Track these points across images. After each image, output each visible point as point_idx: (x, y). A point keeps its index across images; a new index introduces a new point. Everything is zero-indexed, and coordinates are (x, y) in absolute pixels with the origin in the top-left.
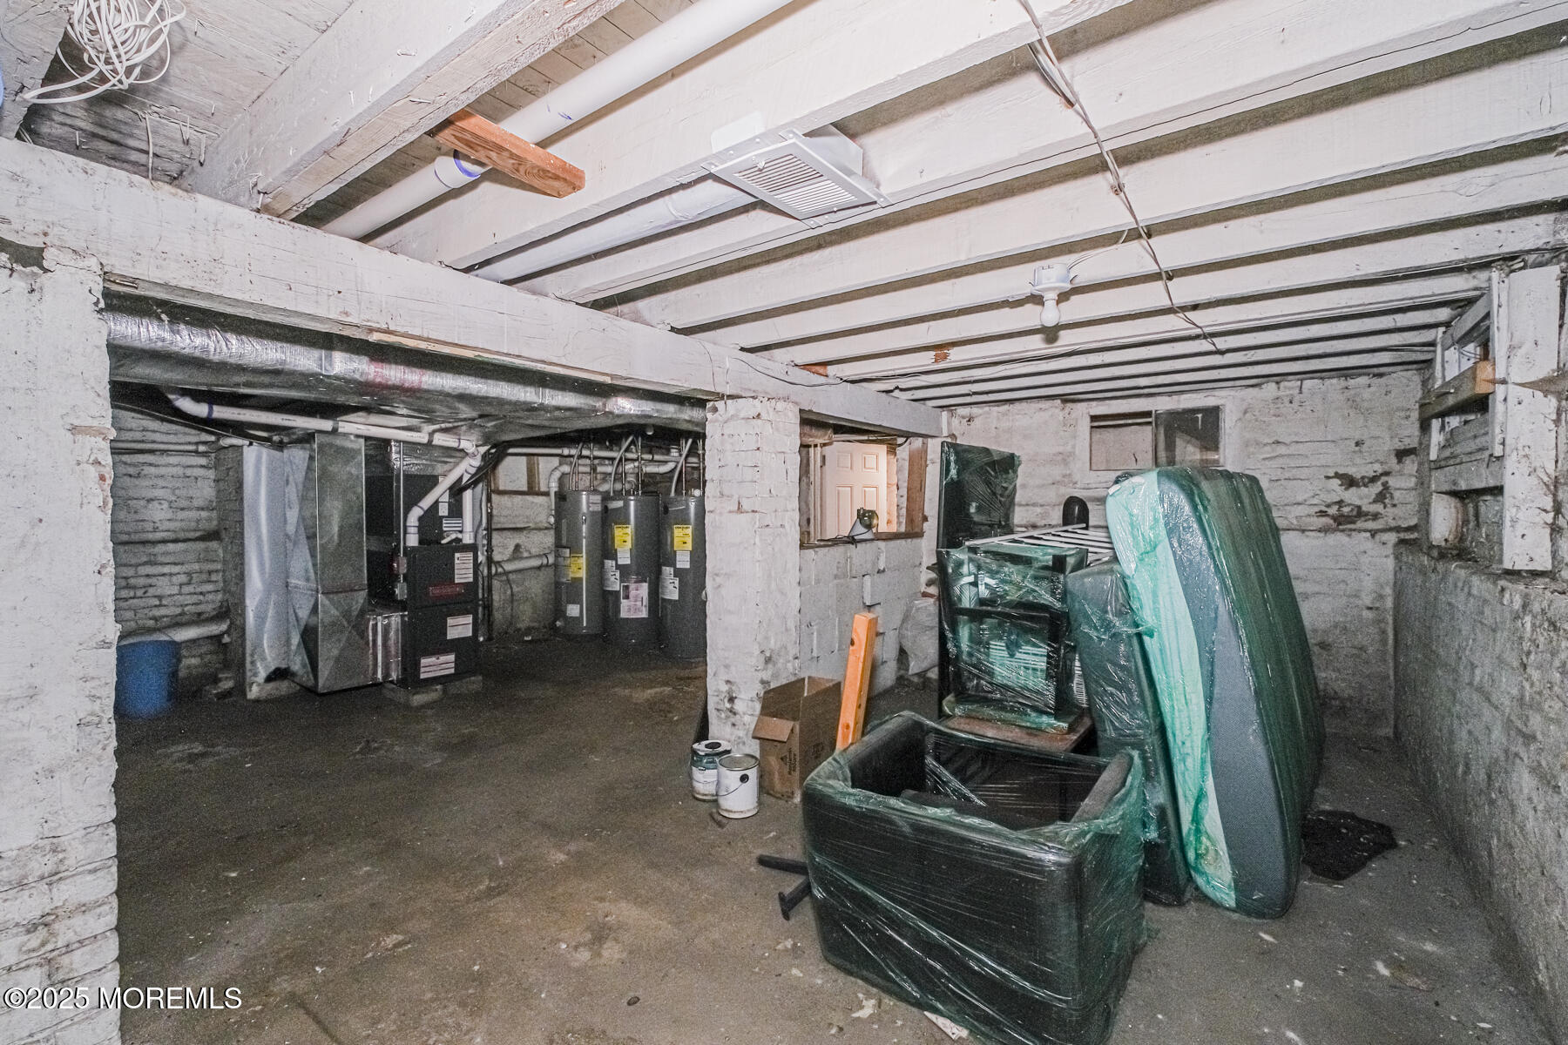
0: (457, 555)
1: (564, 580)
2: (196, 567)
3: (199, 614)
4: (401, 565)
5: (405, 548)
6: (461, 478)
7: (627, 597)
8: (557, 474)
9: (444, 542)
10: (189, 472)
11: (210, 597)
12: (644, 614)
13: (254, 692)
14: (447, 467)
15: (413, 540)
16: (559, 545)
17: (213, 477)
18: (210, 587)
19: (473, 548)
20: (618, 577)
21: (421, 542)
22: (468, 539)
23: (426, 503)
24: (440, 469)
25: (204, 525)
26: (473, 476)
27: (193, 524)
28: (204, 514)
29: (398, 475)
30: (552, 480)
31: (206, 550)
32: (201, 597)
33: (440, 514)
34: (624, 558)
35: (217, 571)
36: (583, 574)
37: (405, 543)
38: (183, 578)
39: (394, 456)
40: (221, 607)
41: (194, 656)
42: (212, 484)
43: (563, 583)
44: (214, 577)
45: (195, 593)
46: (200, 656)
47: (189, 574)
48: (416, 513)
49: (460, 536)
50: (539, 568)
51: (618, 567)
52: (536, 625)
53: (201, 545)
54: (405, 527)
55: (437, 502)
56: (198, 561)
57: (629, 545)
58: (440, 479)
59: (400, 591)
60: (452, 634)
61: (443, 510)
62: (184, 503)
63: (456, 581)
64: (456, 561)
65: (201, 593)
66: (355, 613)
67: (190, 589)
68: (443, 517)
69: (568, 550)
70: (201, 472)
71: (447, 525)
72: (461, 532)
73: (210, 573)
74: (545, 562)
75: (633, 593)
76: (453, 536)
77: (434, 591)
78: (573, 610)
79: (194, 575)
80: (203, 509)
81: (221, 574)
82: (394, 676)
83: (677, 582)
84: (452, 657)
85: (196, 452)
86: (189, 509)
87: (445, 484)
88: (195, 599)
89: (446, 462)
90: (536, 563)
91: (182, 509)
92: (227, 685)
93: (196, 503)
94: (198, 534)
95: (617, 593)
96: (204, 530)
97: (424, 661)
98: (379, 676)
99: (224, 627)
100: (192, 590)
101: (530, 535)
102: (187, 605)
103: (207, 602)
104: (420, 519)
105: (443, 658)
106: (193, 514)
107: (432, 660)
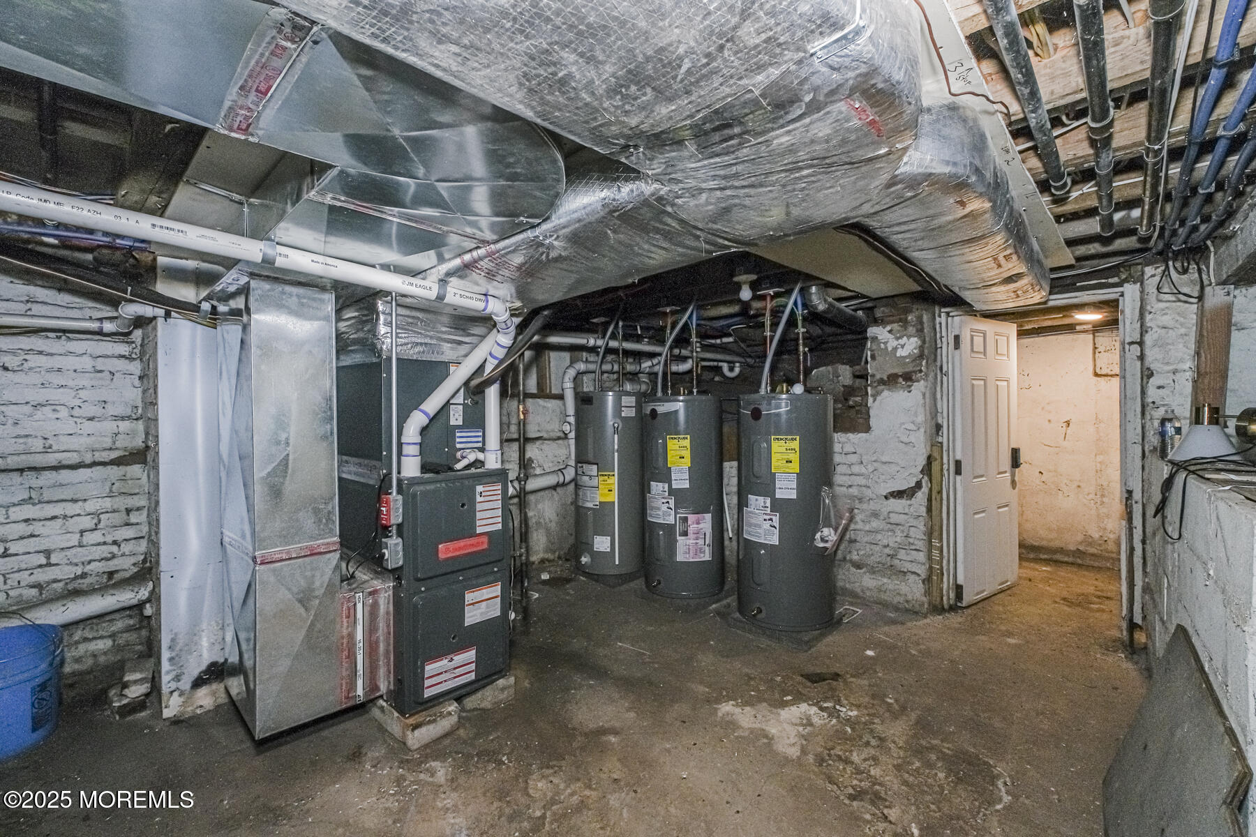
0: (479, 488)
1: (590, 505)
2: (107, 504)
3: (111, 574)
4: (394, 509)
5: (400, 481)
6: (482, 367)
7: (685, 534)
8: (571, 373)
9: (459, 466)
10: (100, 364)
11: (126, 548)
12: (707, 557)
13: (172, 707)
14: (463, 349)
15: (411, 467)
16: (581, 460)
17: (138, 373)
18: (129, 533)
19: (500, 476)
20: (672, 506)
21: (425, 468)
22: (492, 461)
23: (432, 404)
24: (448, 352)
25: (123, 442)
26: (501, 362)
27: (108, 442)
28: (125, 426)
29: (389, 359)
30: (566, 379)
31: (123, 479)
32: (115, 549)
33: (452, 423)
34: (681, 480)
35: (138, 509)
36: (614, 497)
37: (399, 472)
38: (88, 522)
39: (382, 329)
40: (144, 561)
41: (102, 637)
42: (137, 383)
43: (589, 509)
44: (134, 518)
45: (105, 543)
46: (113, 636)
47: (97, 515)
48: (417, 420)
49: (481, 456)
50: (554, 488)
51: (672, 492)
52: (550, 556)
53: (114, 472)
54: (400, 445)
55: (447, 404)
56: (110, 496)
57: (687, 462)
58: (452, 368)
59: (394, 550)
60: (473, 616)
61: (456, 417)
62: (90, 410)
63: (479, 530)
64: (479, 499)
65: (115, 543)
66: (320, 592)
67: (96, 537)
68: (458, 427)
69: (595, 467)
70: (122, 365)
71: (461, 439)
72: (482, 450)
73: (128, 511)
74: (561, 480)
75: (692, 528)
76: (472, 457)
77: (445, 550)
78: (602, 544)
79: (102, 516)
80: (123, 419)
81: (145, 512)
82: (383, 688)
83: (776, 520)
84: (471, 655)
85: (100, 333)
86: (100, 419)
87: (459, 375)
88: (104, 551)
89: (460, 343)
90: (551, 480)
91: (91, 419)
92: (135, 692)
93: (111, 410)
94: (114, 455)
95: (672, 527)
96: (125, 449)
97: (430, 668)
98: (360, 691)
99: (144, 593)
100: (102, 540)
101: (544, 447)
102: (89, 562)
103: (123, 555)
104: (424, 431)
105: (459, 658)
106: (110, 426)
107: (443, 663)
